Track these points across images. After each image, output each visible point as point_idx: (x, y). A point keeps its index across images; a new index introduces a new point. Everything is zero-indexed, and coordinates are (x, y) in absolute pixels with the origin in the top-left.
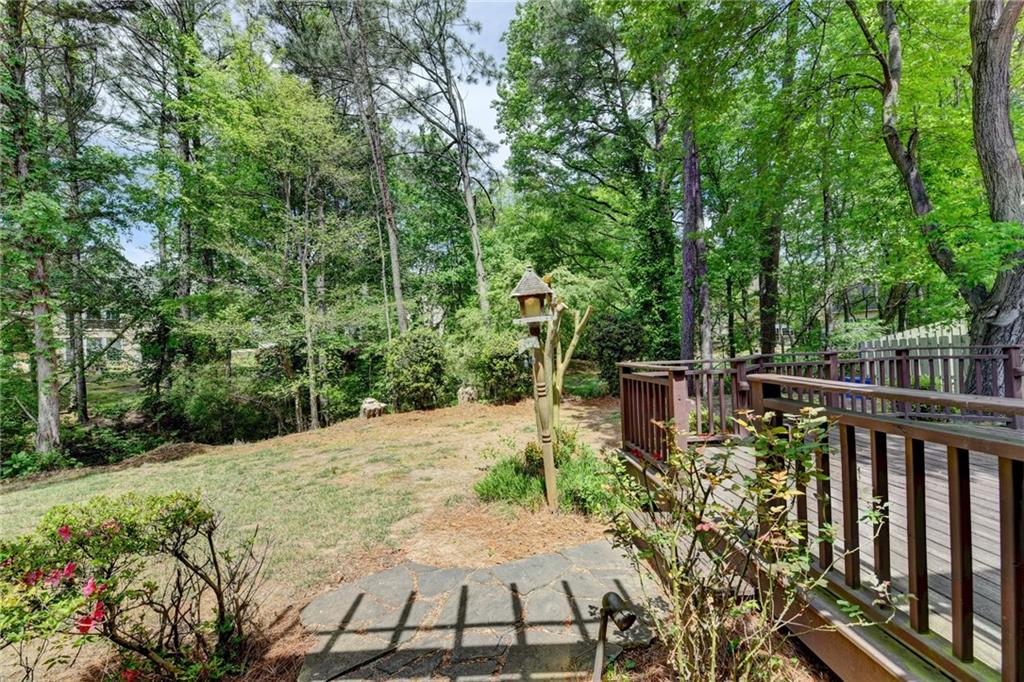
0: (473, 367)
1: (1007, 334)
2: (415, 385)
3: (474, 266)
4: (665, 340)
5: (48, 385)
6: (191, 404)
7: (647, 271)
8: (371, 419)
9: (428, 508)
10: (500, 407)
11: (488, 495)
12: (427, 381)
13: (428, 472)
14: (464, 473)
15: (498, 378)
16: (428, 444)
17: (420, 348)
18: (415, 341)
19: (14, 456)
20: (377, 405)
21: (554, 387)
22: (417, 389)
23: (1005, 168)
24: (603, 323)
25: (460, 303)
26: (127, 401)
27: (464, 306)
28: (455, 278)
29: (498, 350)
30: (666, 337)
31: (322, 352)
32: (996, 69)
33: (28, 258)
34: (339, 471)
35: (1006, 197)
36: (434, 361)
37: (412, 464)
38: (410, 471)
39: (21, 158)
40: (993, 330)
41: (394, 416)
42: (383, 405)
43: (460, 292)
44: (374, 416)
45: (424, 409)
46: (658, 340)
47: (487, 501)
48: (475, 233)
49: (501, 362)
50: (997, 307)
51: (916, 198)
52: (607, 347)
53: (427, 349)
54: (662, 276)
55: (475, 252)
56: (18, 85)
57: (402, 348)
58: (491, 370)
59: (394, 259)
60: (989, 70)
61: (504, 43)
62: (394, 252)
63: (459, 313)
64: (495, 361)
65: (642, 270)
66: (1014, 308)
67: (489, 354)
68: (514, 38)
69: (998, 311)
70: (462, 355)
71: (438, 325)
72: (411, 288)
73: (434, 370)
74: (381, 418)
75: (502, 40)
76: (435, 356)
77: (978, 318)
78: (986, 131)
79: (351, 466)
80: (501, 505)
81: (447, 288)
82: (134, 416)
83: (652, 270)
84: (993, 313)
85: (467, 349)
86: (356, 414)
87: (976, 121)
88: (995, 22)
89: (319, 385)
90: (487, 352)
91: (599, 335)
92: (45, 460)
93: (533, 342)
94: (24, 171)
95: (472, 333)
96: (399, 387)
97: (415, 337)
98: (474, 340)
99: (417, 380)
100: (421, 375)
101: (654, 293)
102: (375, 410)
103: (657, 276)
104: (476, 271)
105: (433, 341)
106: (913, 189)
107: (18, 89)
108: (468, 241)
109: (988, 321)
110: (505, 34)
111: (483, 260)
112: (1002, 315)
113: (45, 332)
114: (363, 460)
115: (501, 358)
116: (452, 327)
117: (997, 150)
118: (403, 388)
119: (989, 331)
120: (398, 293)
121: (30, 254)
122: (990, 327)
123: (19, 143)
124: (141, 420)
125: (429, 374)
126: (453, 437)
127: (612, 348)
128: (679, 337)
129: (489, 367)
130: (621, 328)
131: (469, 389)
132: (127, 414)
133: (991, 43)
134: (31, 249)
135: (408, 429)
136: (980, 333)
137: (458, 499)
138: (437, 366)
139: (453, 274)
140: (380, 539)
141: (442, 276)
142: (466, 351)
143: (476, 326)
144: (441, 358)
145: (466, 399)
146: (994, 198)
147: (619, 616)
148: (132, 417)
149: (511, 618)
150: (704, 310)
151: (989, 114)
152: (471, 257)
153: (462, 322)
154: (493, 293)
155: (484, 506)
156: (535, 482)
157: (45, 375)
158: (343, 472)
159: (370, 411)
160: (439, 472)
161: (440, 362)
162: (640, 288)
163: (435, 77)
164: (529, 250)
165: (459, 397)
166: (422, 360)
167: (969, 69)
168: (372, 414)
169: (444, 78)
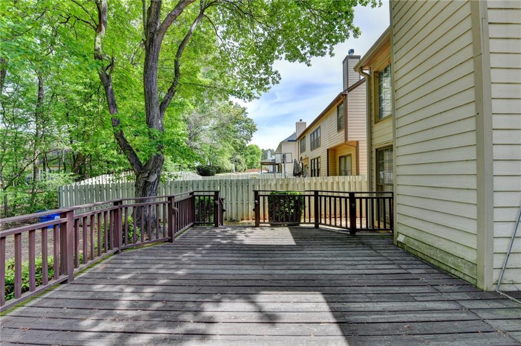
1: (153, 186)
40: (148, 184)
50: (149, 172)
51: (110, 103)
60: (154, 48)
66: (156, 173)
69: (149, 174)
77: (140, 177)
78: (149, 79)
84: (146, 175)
87: (145, 72)
88: (158, 27)
106: (109, 97)
109: (145, 179)
112: (151, 176)
119: (145, 185)
122: (146, 182)
136: (141, 185)
146: (149, 115)
151: (151, 71)
167: (145, 42)
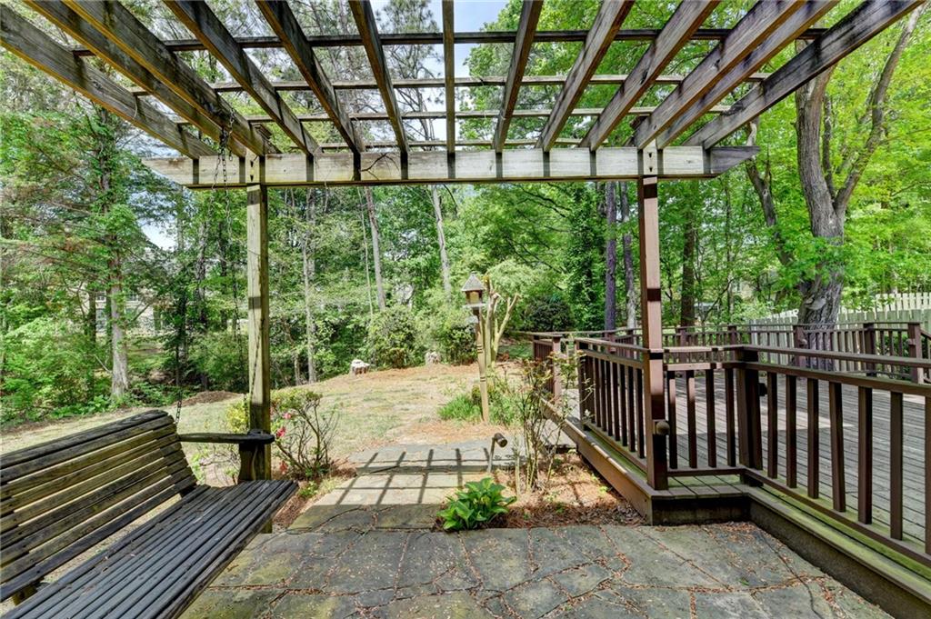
0: (437, 337)
1: (818, 316)
2: (393, 349)
3: (439, 254)
4: (593, 316)
5: (120, 346)
6: (210, 364)
7: (579, 261)
8: (358, 376)
9: (408, 424)
10: (457, 367)
11: (446, 416)
12: (402, 346)
13: (406, 406)
14: (431, 407)
15: (457, 345)
16: (404, 390)
17: (397, 321)
18: (393, 315)
19: (95, 398)
20: (362, 365)
21: (492, 349)
22: (395, 352)
23: (818, 197)
24: (539, 303)
25: (428, 284)
26: (150, 361)
27: (431, 287)
28: (424, 264)
29: (457, 322)
30: (593, 314)
31: (320, 323)
32: (811, 128)
33: (109, 252)
34: (345, 405)
35: (820, 218)
36: (407, 331)
37: (394, 401)
38: (394, 405)
39: (104, 177)
40: (810, 313)
41: (375, 373)
42: (368, 365)
43: (428, 275)
44: (361, 372)
45: (399, 367)
46: (586, 316)
47: (445, 419)
48: (440, 225)
49: (460, 333)
50: (813, 296)
52: (541, 322)
53: (402, 321)
54: (590, 264)
55: (440, 242)
56: (103, 124)
57: (383, 320)
58: (451, 338)
59: (376, 250)
60: (806, 128)
61: (467, 67)
62: (375, 244)
63: (426, 293)
64: (454, 331)
65: (574, 259)
66: (823, 297)
67: (450, 326)
68: (474, 62)
69: (814, 299)
70: (428, 327)
71: (408, 300)
72: (388, 271)
73: (407, 338)
74: (365, 375)
75: (464, 64)
76: (408, 327)
78: (805, 170)
79: (352, 403)
80: (455, 420)
81: (416, 270)
82: (157, 373)
83: (582, 259)
84: (810, 301)
85: (432, 321)
86: (346, 371)
87: (799, 162)
88: (810, 94)
89: (316, 349)
90: (448, 324)
91: (535, 312)
92: (120, 400)
93: (474, 319)
94: (107, 187)
95: (437, 309)
96: (381, 351)
97: (393, 313)
98: (438, 314)
99: (395, 345)
100: (398, 342)
101: (584, 278)
102: (361, 369)
103: (586, 264)
104: (440, 258)
105: (407, 315)
106: (765, 207)
107: (104, 126)
108: (434, 233)
109: (808, 306)
110: (467, 60)
111: (446, 249)
112: (816, 302)
113: (118, 306)
114: (359, 400)
115: (459, 329)
116: (421, 304)
117: (813, 185)
118: (384, 351)
119: (808, 313)
120: (378, 276)
121: (110, 249)
122: (808, 310)
123: (104, 166)
124: (163, 377)
125: (404, 341)
126: (422, 387)
127: (545, 322)
128: (605, 313)
129: (450, 336)
130: (551, 307)
131: (434, 353)
132: (151, 372)
133: (807, 109)
134: (110, 245)
135: (388, 382)
136: (803, 315)
137: (428, 419)
138: (410, 335)
139: (422, 260)
140: (381, 435)
141: (411, 262)
142: (432, 324)
143: (440, 304)
144: (413, 329)
145: (431, 361)
146: (813, 218)
147: (499, 441)
148: (155, 375)
149: (455, 458)
150: (629, 292)
152: (436, 246)
153: (429, 300)
154: (454, 277)
155: (443, 422)
156: (476, 408)
157: (118, 338)
158: (348, 406)
159: (357, 369)
160: (413, 406)
161: (412, 332)
162: (572, 274)
163: (408, 100)
164: (485, 241)
165: (427, 360)
166: (398, 330)
167: (795, 125)
168: (359, 371)
169: (416, 100)
